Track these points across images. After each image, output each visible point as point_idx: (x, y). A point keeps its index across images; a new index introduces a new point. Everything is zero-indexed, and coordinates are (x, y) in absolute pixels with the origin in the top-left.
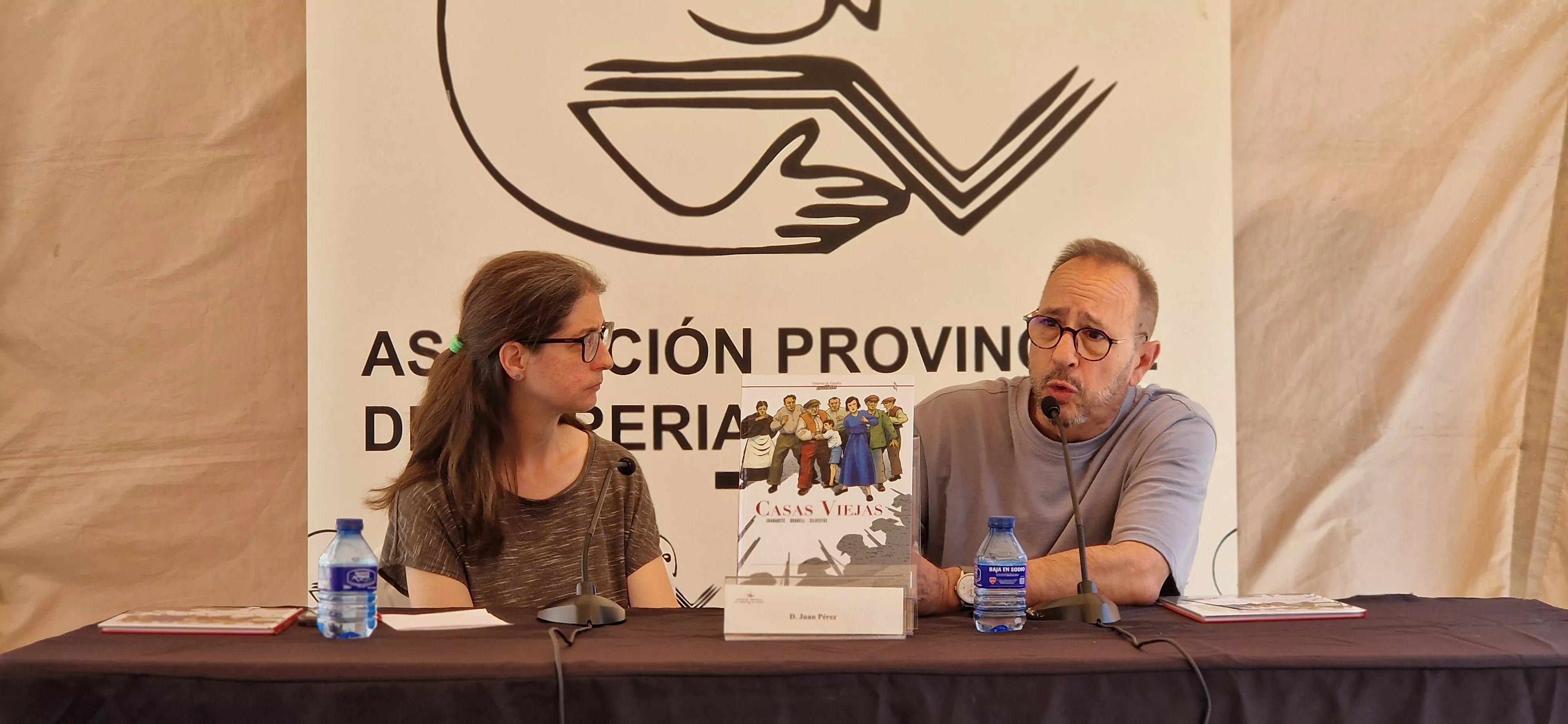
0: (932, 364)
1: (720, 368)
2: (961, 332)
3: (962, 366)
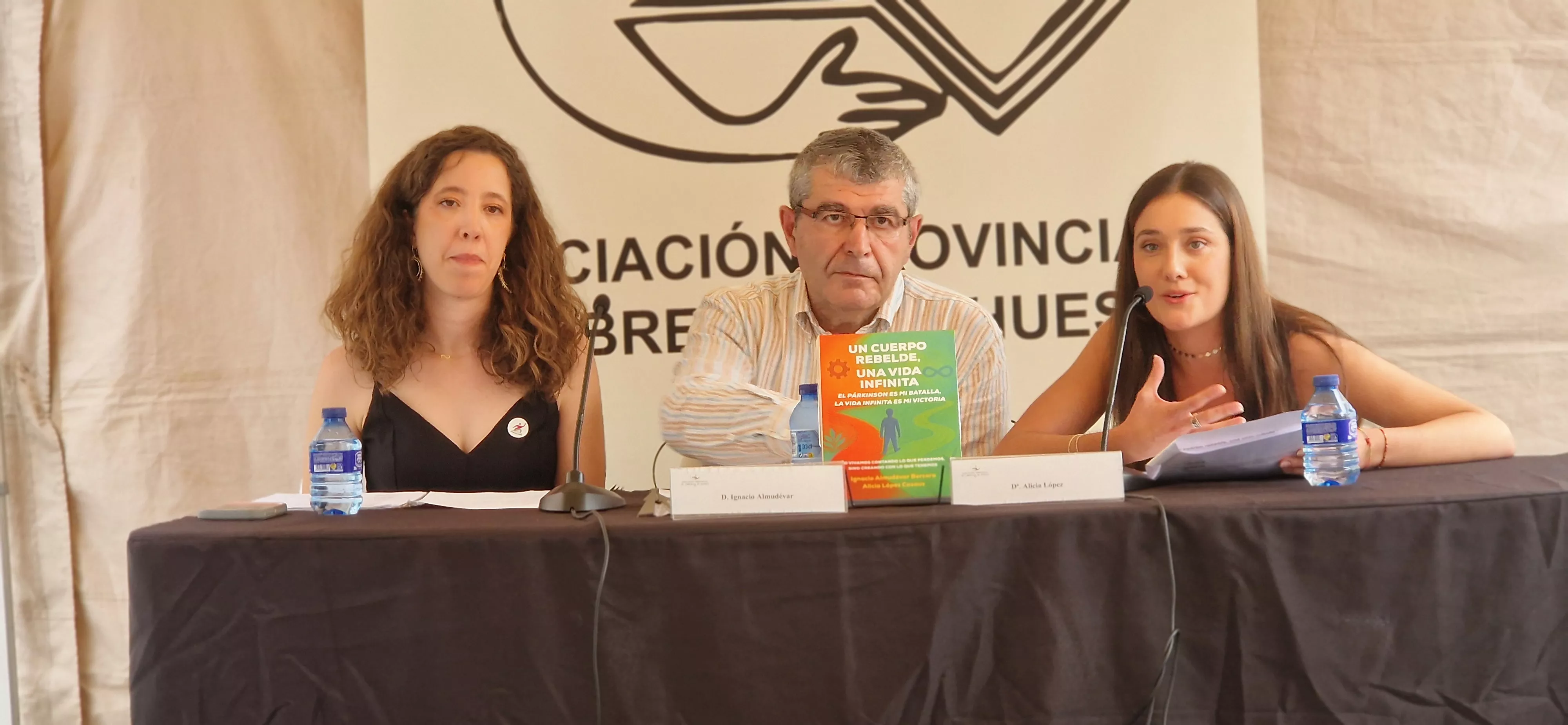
0: (973, 260)
2: (1000, 228)
3: (1002, 261)
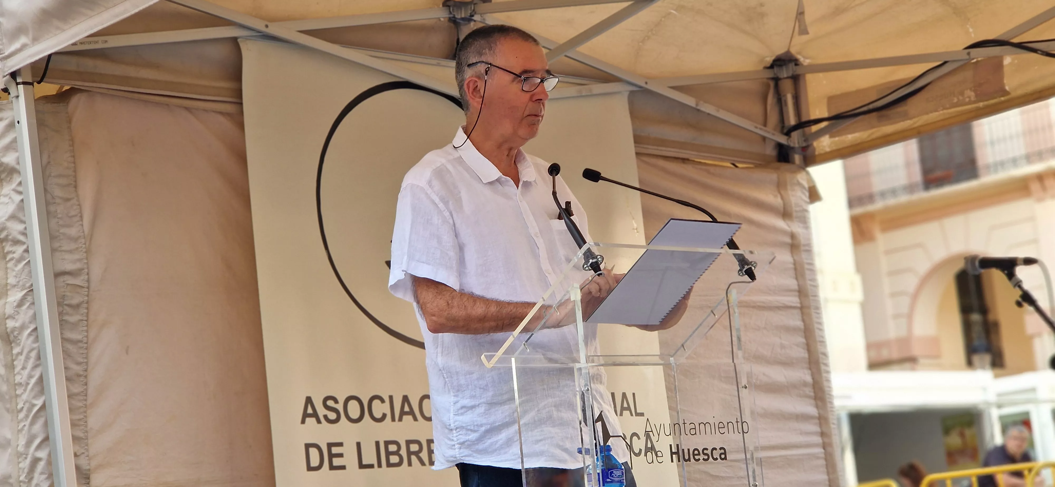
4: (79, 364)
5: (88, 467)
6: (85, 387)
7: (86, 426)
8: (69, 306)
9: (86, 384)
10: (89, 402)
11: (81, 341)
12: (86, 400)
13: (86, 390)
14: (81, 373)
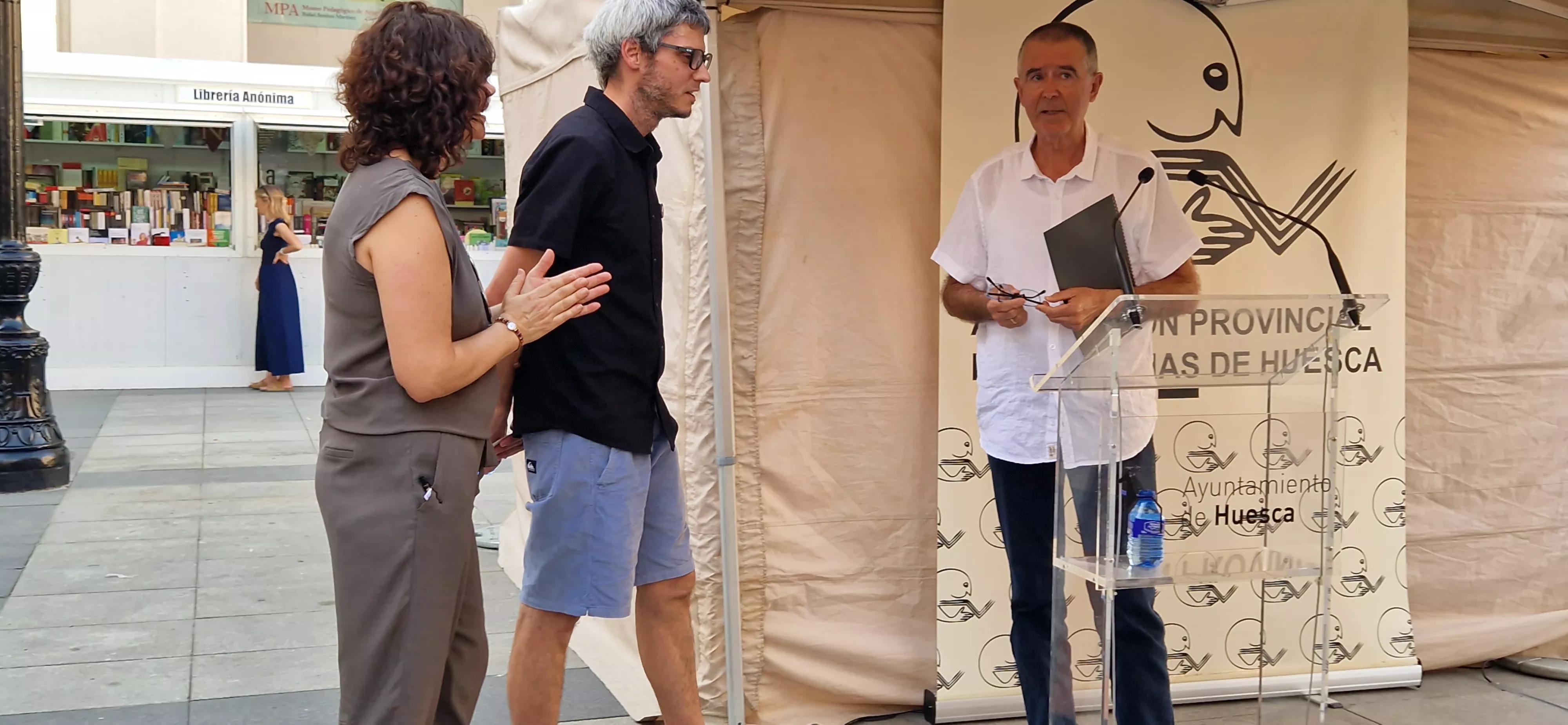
0: (1265, 329)
1: (1162, 333)
2: (1280, 310)
3: (1279, 331)
4: (753, 274)
5: (754, 370)
6: (757, 295)
7: (756, 332)
8: (745, 220)
9: (759, 293)
10: (759, 310)
11: (755, 253)
12: (758, 308)
13: (759, 298)
14: (755, 283)
